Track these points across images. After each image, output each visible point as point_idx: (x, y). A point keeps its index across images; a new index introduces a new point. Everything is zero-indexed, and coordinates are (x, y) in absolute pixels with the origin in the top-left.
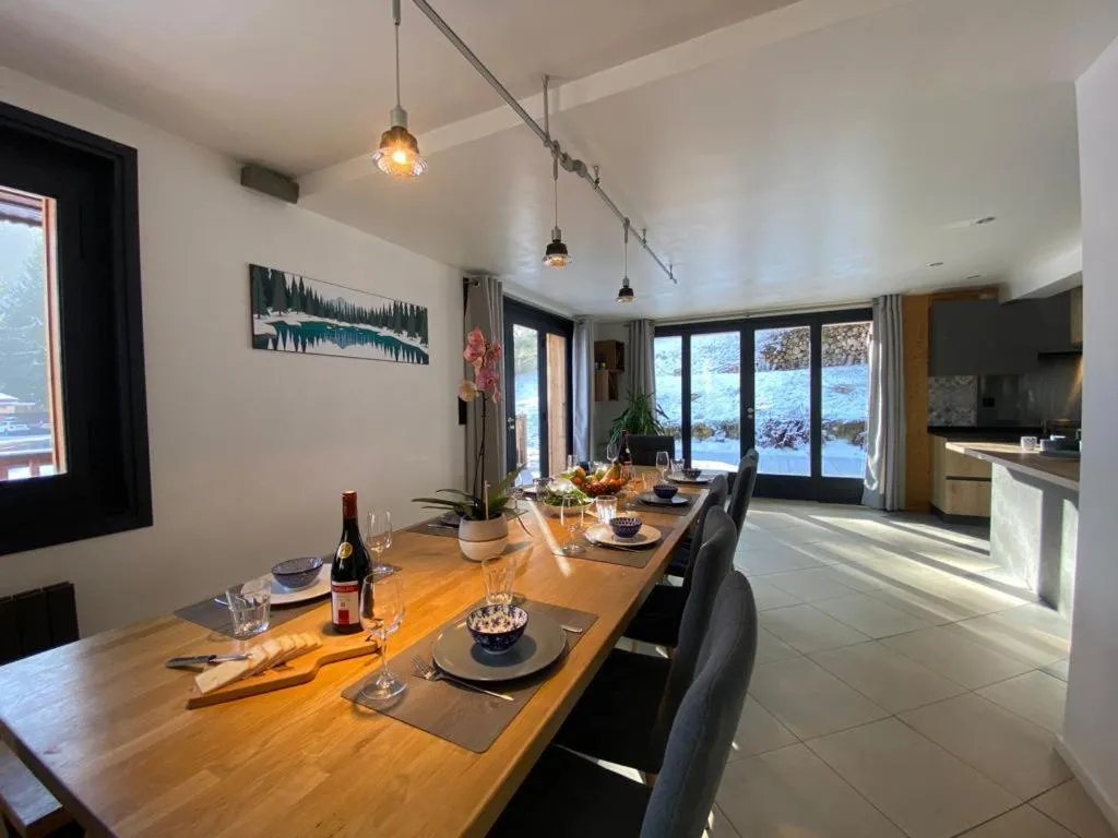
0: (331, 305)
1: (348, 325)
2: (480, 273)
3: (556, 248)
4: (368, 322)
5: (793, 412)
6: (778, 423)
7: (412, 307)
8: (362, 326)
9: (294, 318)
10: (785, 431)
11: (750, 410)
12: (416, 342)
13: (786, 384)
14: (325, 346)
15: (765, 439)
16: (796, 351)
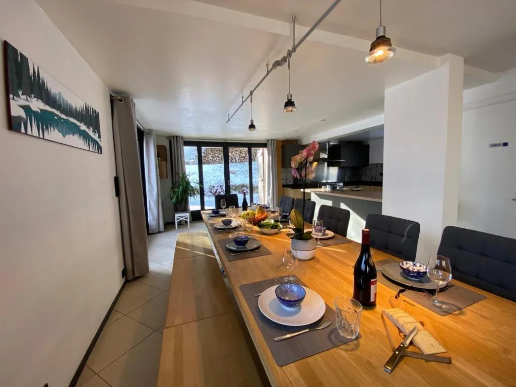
0: (56, 98)
1: (65, 117)
2: (119, 92)
3: (290, 103)
4: (75, 118)
5: (218, 182)
6: (213, 187)
7: (93, 109)
8: (72, 120)
9: (37, 105)
10: (217, 190)
11: (228, 181)
12: (95, 137)
13: (213, 170)
14: (54, 134)
15: (210, 194)
16: (210, 156)
